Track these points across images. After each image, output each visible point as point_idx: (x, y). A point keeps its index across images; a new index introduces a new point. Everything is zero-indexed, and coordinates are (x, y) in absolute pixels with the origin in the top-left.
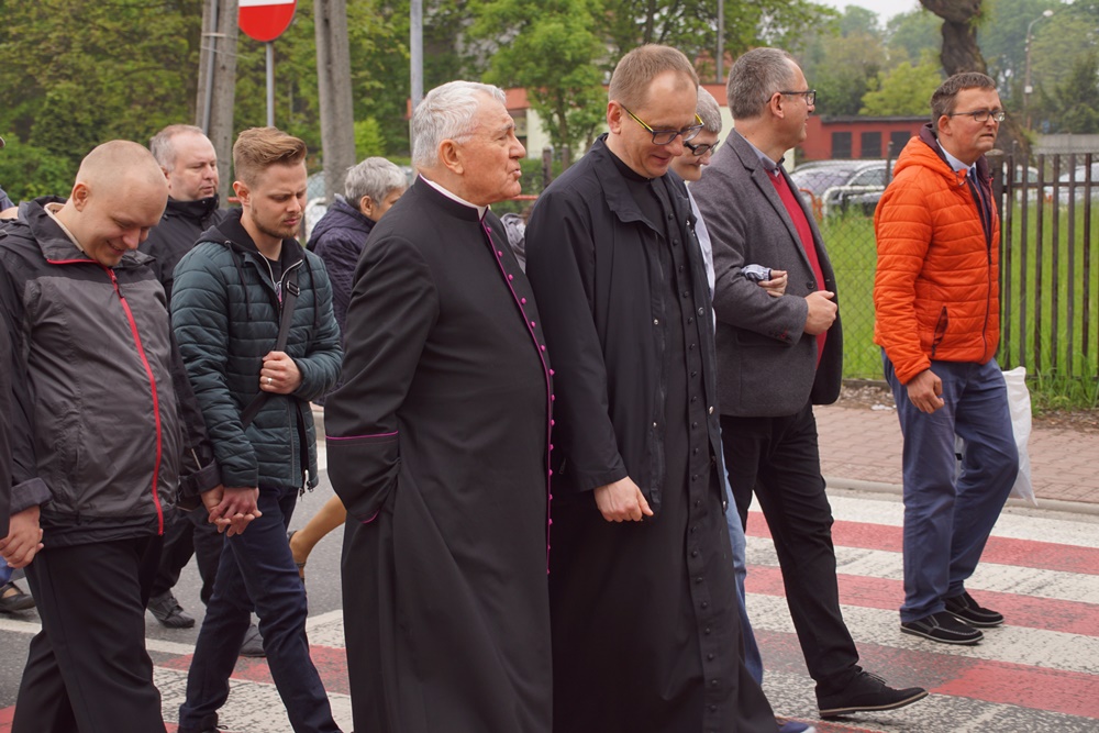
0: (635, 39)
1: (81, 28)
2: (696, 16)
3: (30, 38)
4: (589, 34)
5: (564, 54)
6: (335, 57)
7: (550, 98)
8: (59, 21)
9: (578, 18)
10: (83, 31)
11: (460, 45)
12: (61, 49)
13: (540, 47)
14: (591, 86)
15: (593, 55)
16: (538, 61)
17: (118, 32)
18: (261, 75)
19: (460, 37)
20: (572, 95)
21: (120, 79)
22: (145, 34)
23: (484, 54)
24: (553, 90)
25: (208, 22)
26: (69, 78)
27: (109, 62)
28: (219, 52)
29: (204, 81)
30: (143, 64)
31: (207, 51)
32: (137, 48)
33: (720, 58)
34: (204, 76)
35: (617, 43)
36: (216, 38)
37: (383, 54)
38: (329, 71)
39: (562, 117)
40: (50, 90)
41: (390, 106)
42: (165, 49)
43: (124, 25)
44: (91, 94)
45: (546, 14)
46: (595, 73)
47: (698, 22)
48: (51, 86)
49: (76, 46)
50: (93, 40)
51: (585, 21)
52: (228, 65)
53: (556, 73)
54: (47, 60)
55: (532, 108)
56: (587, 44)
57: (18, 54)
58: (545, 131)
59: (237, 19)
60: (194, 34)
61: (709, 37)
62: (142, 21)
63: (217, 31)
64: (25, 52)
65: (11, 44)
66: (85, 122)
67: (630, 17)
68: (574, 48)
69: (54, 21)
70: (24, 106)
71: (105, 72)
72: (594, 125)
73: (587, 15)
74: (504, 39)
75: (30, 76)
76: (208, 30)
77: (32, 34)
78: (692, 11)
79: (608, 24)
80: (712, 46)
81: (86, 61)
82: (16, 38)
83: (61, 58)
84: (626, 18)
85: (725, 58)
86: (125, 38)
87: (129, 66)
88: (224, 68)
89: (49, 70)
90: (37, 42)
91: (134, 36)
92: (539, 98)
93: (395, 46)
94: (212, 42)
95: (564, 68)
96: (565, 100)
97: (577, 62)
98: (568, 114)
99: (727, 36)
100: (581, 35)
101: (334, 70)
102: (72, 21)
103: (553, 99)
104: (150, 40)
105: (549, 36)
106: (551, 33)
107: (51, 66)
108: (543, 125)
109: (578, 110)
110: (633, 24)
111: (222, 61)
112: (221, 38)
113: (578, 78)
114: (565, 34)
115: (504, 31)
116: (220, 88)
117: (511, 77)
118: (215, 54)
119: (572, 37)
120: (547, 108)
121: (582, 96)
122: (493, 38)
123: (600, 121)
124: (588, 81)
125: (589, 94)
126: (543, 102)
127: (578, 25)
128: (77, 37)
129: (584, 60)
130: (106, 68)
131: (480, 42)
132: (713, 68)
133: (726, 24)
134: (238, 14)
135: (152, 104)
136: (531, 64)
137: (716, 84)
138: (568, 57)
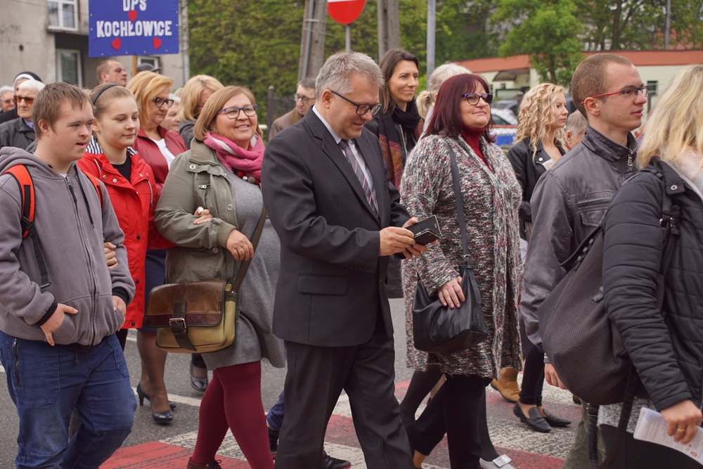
0: (608, 20)
1: (242, 18)
2: (652, 4)
3: (210, 25)
4: (573, 17)
5: (555, 32)
6: (390, 34)
7: (545, 61)
8: (228, 13)
9: (566, 7)
10: (243, 20)
11: (488, 27)
12: (229, 31)
13: (538, 27)
14: (573, 53)
15: (575, 32)
16: (538, 37)
17: (264, 20)
19: (488, 20)
20: (560, 59)
21: (265, 50)
22: (281, 21)
23: (503, 32)
24: (547, 56)
25: (308, 12)
26: (234, 50)
27: (258, 39)
28: (314, 31)
29: (304, 51)
30: (279, 41)
31: (306, 31)
32: (276, 30)
33: (667, 32)
34: (304, 47)
35: (595, 24)
36: (313, 23)
38: (386, 44)
39: (553, 73)
40: (222, 58)
43: (269, 16)
44: (247, 60)
45: (544, 5)
46: (575, 43)
47: (653, 8)
48: (221, 55)
49: (238, 30)
50: (249, 25)
51: (571, 9)
52: (320, 40)
53: (550, 44)
54: (220, 38)
55: (533, 68)
56: (572, 24)
57: (202, 35)
59: (326, 10)
61: (660, 18)
62: (279, 13)
63: (313, 18)
64: (207, 34)
65: (199, 29)
66: (243, 78)
67: (606, 6)
68: (562, 27)
69: (225, 13)
71: (257, 45)
73: (572, 4)
74: (517, 22)
75: (210, 49)
76: (307, 17)
77: (212, 22)
78: (650, 1)
79: (589, 10)
80: (663, 25)
81: (244, 39)
82: (204, 24)
83: (229, 36)
84: (602, 7)
85: (671, 33)
86: (269, 24)
87: (272, 42)
88: (317, 42)
89: (221, 45)
90: (214, 27)
91: (274, 23)
92: (537, 61)
94: (309, 25)
95: (555, 40)
96: (556, 62)
97: (564, 36)
98: (557, 71)
99: (673, 18)
100: (568, 18)
101: (389, 43)
102: (236, 14)
103: (548, 62)
104: (285, 25)
105: (545, 20)
106: (546, 17)
107: (223, 42)
108: (540, 79)
109: (564, 69)
110: (608, 10)
111: (316, 37)
112: (316, 22)
113: (565, 47)
114: (556, 18)
115: (517, 16)
116: (314, 55)
117: (519, 47)
118: (312, 33)
119: (561, 20)
120: (543, 68)
121: (566, 60)
122: (509, 21)
124: (572, 49)
125: (572, 58)
126: (541, 64)
127: (565, 12)
128: (239, 23)
129: (570, 35)
131: (501, 23)
132: (662, 39)
133: (672, 9)
134: (327, 6)
135: (284, 66)
136: (533, 38)
137: (664, 50)
138: (558, 33)
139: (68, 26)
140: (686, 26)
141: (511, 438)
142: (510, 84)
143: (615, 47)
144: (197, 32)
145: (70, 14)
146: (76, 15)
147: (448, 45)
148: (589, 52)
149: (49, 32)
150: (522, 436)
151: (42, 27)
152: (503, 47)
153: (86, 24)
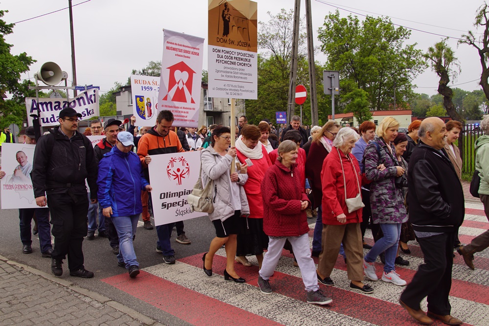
0: (376, 101)
4: (367, 101)
5: (361, 105)
6: (315, 107)
7: (358, 114)
9: (364, 97)
11: (339, 104)
13: (356, 104)
15: (367, 105)
16: (355, 107)
17: (270, 104)
18: (298, 112)
19: (339, 102)
20: (363, 113)
21: (270, 114)
22: (275, 104)
25: (289, 101)
28: (291, 107)
31: (289, 107)
32: (273, 107)
33: (395, 105)
34: (288, 112)
35: (372, 103)
37: (322, 106)
38: (313, 110)
39: (361, 118)
40: (257, 116)
41: (324, 117)
42: (279, 107)
45: (357, 97)
46: (368, 109)
47: (390, 97)
49: (262, 108)
50: (265, 106)
52: (293, 110)
53: (359, 109)
54: (256, 110)
55: (354, 116)
56: (366, 103)
57: (251, 109)
60: (285, 104)
61: (392, 100)
62: (274, 102)
63: (291, 103)
68: (363, 104)
69: (257, 103)
70: (251, 120)
74: (348, 102)
75: (253, 114)
76: (289, 103)
78: (388, 95)
80: (393, 103)
81: (264, 110)
82: (250, 107)
84: (374, 97)
91: (272, 105)
92: (356, 114)
93: (326, 104)
94: (290, 105)
95: (361, 108)
96: (361, 115)
97: (364, 107)
99: (396, 101)
100: (365, 101)
105: (358, 102)
108: (357, 120)
109: (364, 116)
110: (376, 98)
113: (364, 110)
114: (361, 101)
117: (350, 110)
119: (363, 101)
120: (358, 116)
121: (365, 114)
124: (366, 110)
125: (367, 113)
131: (343, 103)
132: (393, 107)
134: (295, 99)
137: (395, 110)
139: (210, 109)
140: (400, 103)
142: (347, 122)
143: (378, 110)
146: (212, 106)
147: (326, 110)
148: (371, 111)
149: (205, 111)
151: (203, 110)
152: (345, 110)
153: (215, 108)
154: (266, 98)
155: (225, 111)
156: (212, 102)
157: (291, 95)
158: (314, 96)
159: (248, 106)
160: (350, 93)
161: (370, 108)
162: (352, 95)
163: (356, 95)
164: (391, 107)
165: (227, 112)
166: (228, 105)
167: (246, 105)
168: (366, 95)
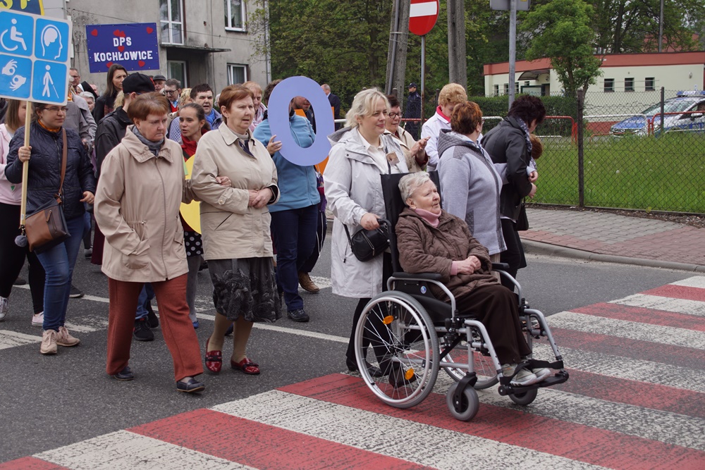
0: (610, 29)
1: (317, 32)
2: (647, 15)
3: (291, 38)
4: (587, 27)
5: (573, 39)
6: (458, 43)
7: (564, 63)
8: (307, 28)
9: (581, 18)
12: (307, 43)
13: (559, 35)
14: (587, 56)
15: (588, 39)
16: (557, 43)
17: (335, 33)
20: (576, 61)
21: (336, 58)
22: (349, 34)
24: (565, 59)
25: (393, 26)
26: (310, 58)
27: (330, 49)
28: (399, 42)
29: (391, 57)
30: (347, 50)
31: (392, 42)
32: (344, 42)
33: (660, 38)
34: (391, 55)
36: (397, 34)
39: (570, 73)
40: (301, 64)
41: (474, 68)
42: (359, 42)
43: (338, 30)
45: (563, 17)
46: (590, 48)
47: (648, 18)
48: (302, 62)
50: (323, 38)
51: (584, 20)
52: (403, 49)
53: (568, 49)
54: (300, 48)
55: (554, 69)
56: (585, 33)
57: (285, 46)
58: (560, 81)
59: (409, 24)
61: (654, 26)
62: (347, 27)
63: (398, 31)
64: (289, 45)
65: (282, 41)
67: (608, 17)
68: (578, 35)
72: (589, 77)
73: (586, 16)
74: (537, 31)
75: (291, 57)
76: (393, 30)
77: (292, 36)
78: (644, 12)
79: (596, 21)
80: (656, 32)
81: (319, 49)
82: (284, 38)
83: (307, 47)
84: (605, 18)
85: (663, 38)
86: (338, 36)
87: (340, 51)
88: (401, 50)
89: (301, 54)
90: (294, 40)
91: (343, 35)
92: (557, 63)
93: (480, 36)
94: (395, 37)
95: (572, 46)
96: (572, 64)
97: (579, 43)
98: (574, 71)
99: (665, 26)
100: (582, 28)
101: (457, 50)
102: (313, 29)
103: (566, 63)
104: (351, 37)
105: (564, 29)
106: (565, 27)
107: (302, 52)
108: (559, 78)
109: (580, 69)
110: (609, 21)
111: (400, 46)
112: (400, 34)
113: (580, 51)
114: (573, 28)
115: (537, 27)
116: (399, 61)
117: (542, 52)
118: (397, 43)
119: (577, 29)
120: (562, 68)
121: (582, 61)
122: (531, 31)
123: (592, 75)
124: (586, 53)
125: (586, 60)
126: (560, 65)
127: (580, 22)
128: (315, 36)
129: (583, 42)
130: (329, 52)
131: (523, 33)
132: (656, 44)
133: (665, 19)
134: (409, 20)
135: (351, 70)
136: (554, 44)
137: (659, 53)
138: (575, 40)
139: (176, 42)
140: (675, 33)
141: (624, 370)
142: (532, 82)
143: (616, 51)
144: (281, 44)
145: (179, 32)
146: (183, 32)
148: (597, 54)
149: (162, 47)
150: (633, 369)
152: (530, 51)
153: (191, 40)
154: (326, 17)
155: (217, 47)
156: (182, 23)
157: (400, 9)
158: (458, 12)
159: (279, 37)
160: (545, 7)
161: (593, 46)
162: (549, 11)
163: (560, 11)
164: (648, 45)
165: (222, 50)
166: (224, 34)
167: (272, 32)
168: (587, 11)
